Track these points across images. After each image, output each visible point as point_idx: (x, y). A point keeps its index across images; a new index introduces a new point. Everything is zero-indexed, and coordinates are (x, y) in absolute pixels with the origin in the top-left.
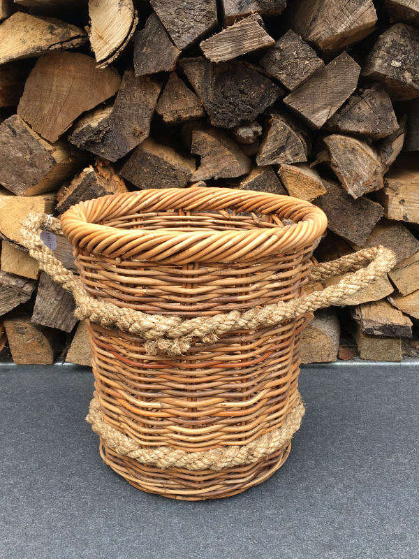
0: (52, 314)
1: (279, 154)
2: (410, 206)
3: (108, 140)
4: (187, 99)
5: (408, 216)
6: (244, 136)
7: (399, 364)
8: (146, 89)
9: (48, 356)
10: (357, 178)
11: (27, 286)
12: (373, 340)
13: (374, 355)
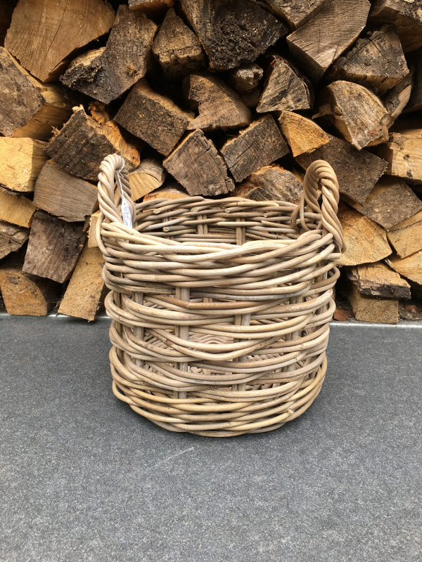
0: (43, 264)
1: (280, 100)
2: (415, 162)
3: (101, 79)
4: (185, 37)
5: (412, 173)
6: (244, 77)
7: (394, 326)
8: (141, 24)
9: (42, 307)
10: (362, 127)
11: (19, 234)
12: (370, 301)
13: (370, 317)
